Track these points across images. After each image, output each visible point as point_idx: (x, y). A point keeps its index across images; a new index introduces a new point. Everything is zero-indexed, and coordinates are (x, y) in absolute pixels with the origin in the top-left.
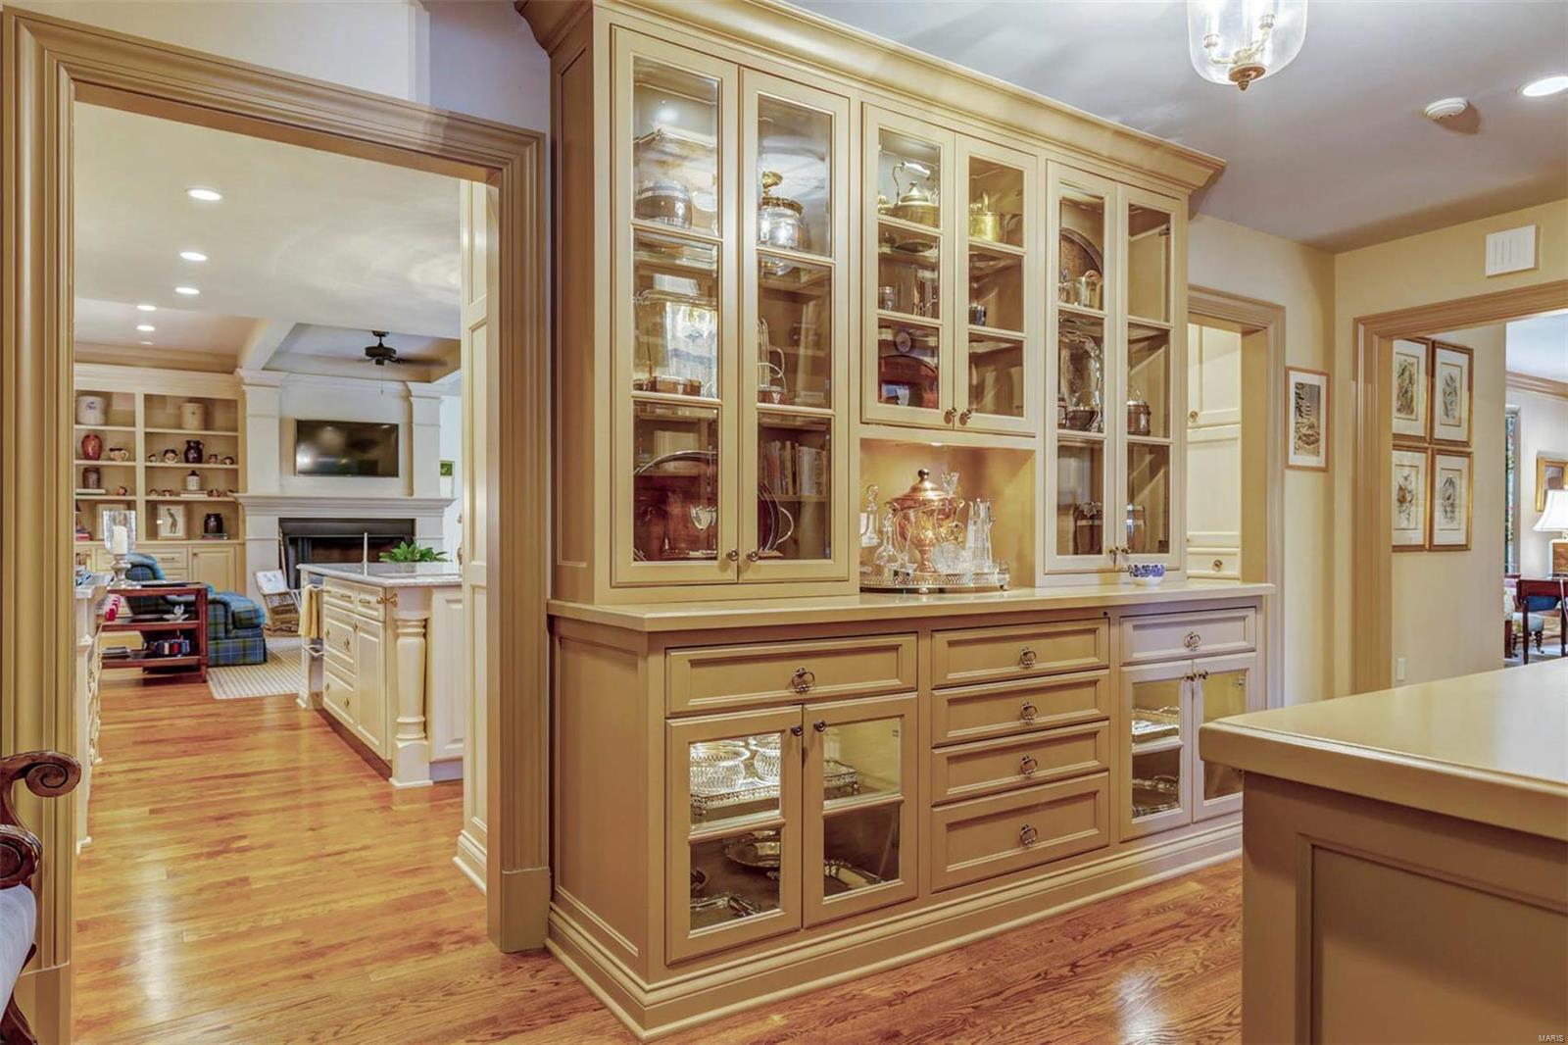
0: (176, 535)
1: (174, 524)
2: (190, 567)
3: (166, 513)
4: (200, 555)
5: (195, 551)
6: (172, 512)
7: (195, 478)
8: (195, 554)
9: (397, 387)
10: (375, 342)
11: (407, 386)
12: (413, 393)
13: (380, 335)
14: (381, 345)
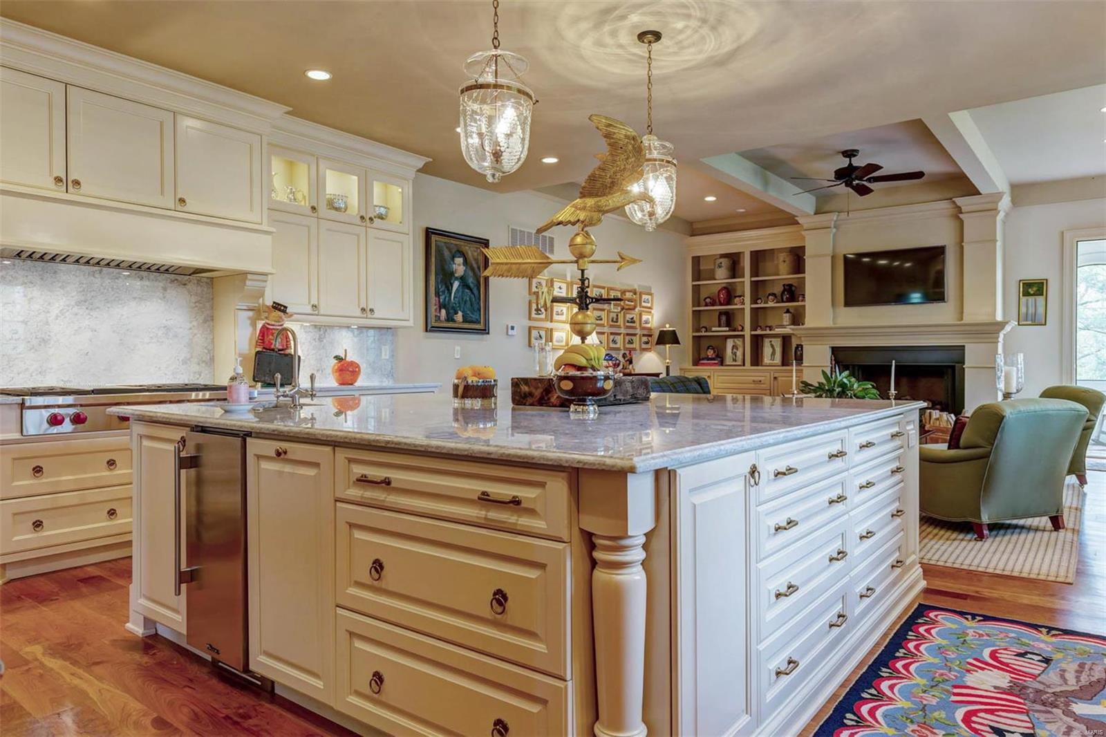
0: (775, 362)
1: (773, 353)
2: (772, 388)
3: (769, 345)
4: (780, 378)
5: (776, 375)
6: (773, 343)
7: (788, 315)
8: (775, 378)
9: (945, 205)
10: (844, 163)
11: (954, 202)
12: (964, 209)
13: (850, 154)
14: (850, 164)
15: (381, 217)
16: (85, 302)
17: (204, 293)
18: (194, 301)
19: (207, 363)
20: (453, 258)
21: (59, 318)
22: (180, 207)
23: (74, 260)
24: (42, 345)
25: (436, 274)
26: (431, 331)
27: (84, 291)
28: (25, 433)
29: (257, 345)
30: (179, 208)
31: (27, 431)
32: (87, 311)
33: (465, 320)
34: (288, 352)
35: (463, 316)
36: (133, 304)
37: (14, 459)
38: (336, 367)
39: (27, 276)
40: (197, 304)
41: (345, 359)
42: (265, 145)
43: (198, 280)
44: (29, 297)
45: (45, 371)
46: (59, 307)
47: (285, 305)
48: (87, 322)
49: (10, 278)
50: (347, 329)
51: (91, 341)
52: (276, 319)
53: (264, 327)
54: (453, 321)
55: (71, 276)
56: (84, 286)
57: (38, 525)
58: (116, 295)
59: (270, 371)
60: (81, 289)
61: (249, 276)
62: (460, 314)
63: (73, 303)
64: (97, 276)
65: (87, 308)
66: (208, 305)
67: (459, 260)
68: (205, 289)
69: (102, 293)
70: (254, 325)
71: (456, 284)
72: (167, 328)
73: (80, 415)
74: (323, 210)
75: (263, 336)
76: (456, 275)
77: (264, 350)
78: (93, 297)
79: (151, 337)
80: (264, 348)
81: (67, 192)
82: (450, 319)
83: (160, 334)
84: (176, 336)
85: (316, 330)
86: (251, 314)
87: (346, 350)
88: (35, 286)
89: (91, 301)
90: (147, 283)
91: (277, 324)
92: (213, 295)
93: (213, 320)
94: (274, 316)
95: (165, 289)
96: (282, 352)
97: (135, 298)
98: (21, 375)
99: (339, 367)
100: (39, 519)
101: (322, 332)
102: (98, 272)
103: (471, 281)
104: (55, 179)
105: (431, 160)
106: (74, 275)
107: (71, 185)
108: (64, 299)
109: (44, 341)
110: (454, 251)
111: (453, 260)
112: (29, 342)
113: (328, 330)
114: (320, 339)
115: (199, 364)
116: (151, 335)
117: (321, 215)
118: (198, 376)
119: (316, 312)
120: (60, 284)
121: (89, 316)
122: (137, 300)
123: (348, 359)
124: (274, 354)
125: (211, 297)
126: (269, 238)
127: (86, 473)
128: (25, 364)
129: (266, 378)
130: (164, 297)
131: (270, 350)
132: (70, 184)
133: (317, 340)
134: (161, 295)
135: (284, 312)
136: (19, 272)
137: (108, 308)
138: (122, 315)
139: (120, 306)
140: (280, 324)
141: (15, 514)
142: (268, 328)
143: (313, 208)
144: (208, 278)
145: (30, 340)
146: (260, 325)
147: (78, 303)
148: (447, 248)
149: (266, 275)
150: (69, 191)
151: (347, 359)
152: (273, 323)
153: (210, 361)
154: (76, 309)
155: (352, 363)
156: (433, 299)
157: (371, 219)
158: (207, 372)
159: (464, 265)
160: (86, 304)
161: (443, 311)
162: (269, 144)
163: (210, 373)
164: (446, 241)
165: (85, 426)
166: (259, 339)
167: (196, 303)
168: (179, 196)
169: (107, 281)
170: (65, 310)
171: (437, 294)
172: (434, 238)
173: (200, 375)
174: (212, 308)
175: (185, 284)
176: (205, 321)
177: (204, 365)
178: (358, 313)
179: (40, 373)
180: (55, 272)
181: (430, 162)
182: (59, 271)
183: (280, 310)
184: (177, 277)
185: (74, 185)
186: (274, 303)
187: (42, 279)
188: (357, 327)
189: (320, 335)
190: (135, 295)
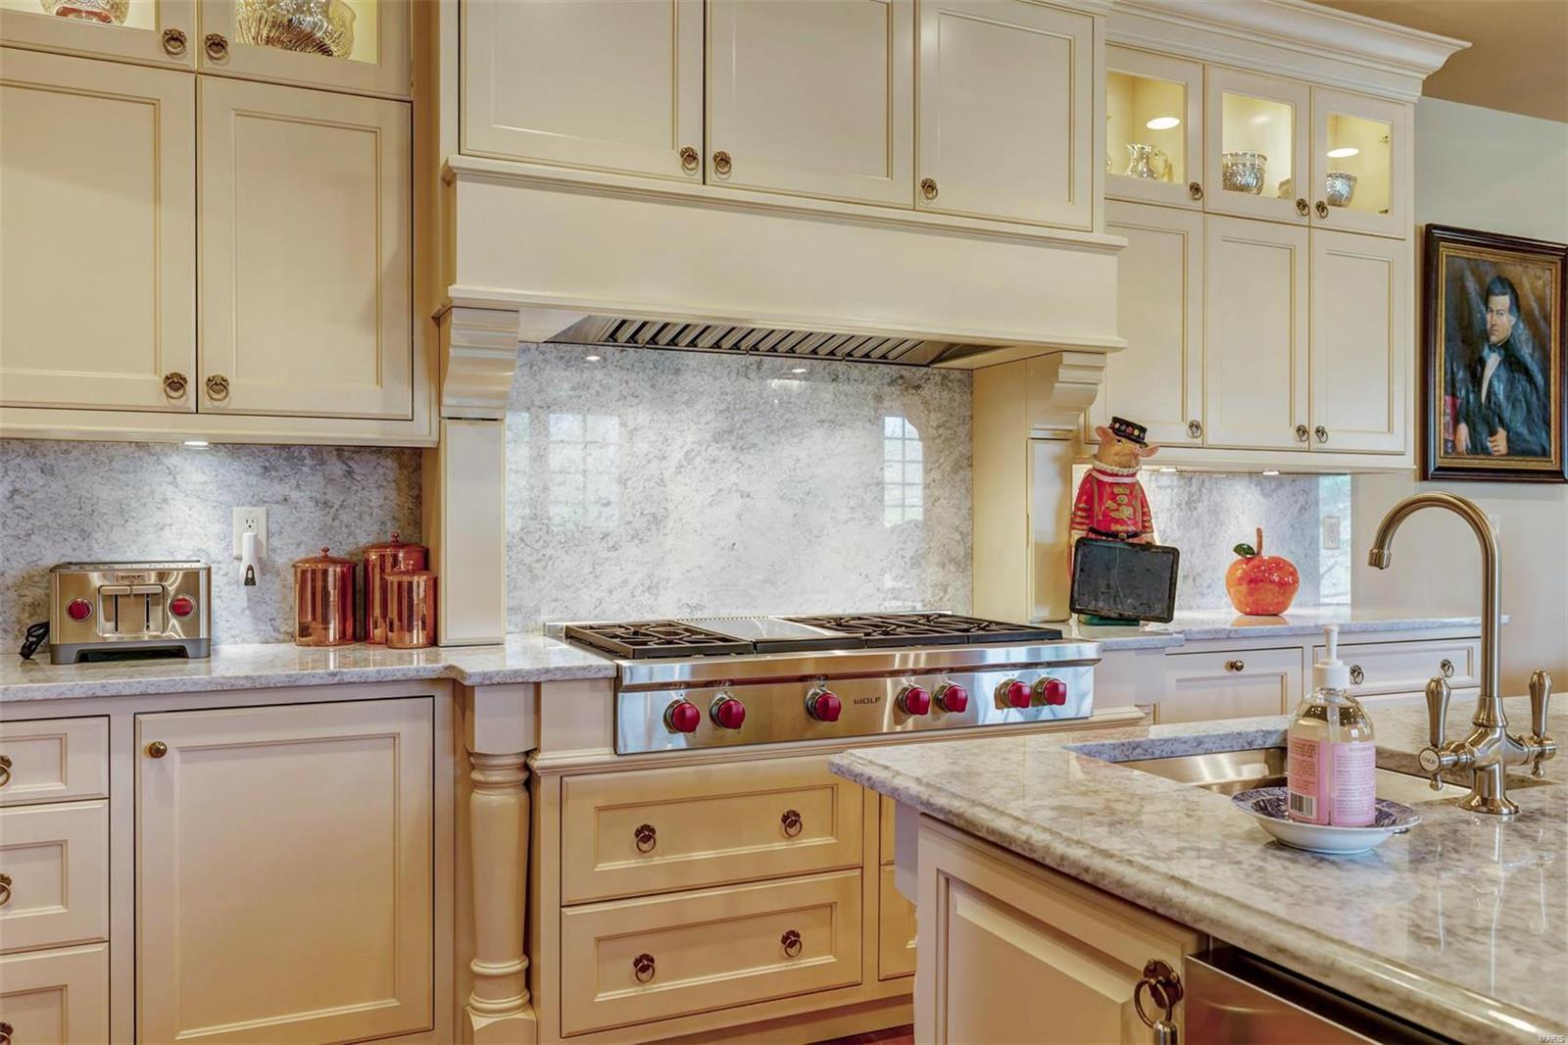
15: (1336, 201)
16: (731, 432)
17: (955, 405)
18: (935, 425)
19: (958, 565)
20: (1486, 295)
21: (683, 470)
22: (925, 201)
23: (710, 344)
24: (653, 527)
25: (1448, 339)
26: (1435, 478)
27: (728, 409)
28: (621, 750)
29: (1073, 522)
30: (922, 203)
31: (625, 746)
32: (735, 454)
33: (1512, 451)
34: (1145, 538)
35: (1509, 440)
36: (818, 433)
37: (600, 809)
38: (1239, 573)
39: (627, 382)
40: (941, 431)
41: (1259, 553)
42: (1100, 45)
43: (944, 377)
44: (631, 425)
45: (658, 583)
46: (683, 447)
47: (1143, 425)
48: (733, 478)
49: (598, 388)
50: (1246, 480)
51: (740, 519)
52: (1124, 460)
53: (1088, 479)
54: (1486, 451)
55: (706, 378)
56: (729, 398)
57: (644, 965)
58: (787, 416)
59: (1108, 586)
60: (723, 406)
61: (1067, 358)
62: (1502, 434)
63: (708, 436)
64: (752, 375)
65: (734, 448)
66: (962, 431)
67: (1501, 301)
68: (957, 396)
70: (1066, 476)
71: (1493, 360)
73: (730, 707)
74: (1217, 195)
75: (1090, 501)
76: (1494, 339)
77: (1093, 536)
78: (745, 421)
79: (853, 508)
80: (1092, 530)
81: (704, 183)
82: (1477, 448)
83: (868, 502)
85: (1182, 483)
86: (1057, 448)
87: (1259, 531)
88: (640, 402)
89: (741, 432)
90: (846, 388)
91: (1125, 471)
92: (972, 408)
93: (971, 466)
94: (1117, 454)
95: (879, 398)
96: (1135, 541)
97: (822, 421)
98: (614, 594)
99: (1245, 572)
100: (647, 952)
101: (1194, 488)
102: (754, 367)
103: (1526, 351)
104: (683, 153)
105: (1468, 45)
106: (710, 375)
107: (714, 164)
108: (694, 427)
109: (656, 520)
110: (1488, 280)
111: (1486, 303)
112: (630, 523)
113: (1207, 483)
114: (1190, 504)
115: (943, 566)
116: (852, 504)
117: (1211, 206)
118: (941, 594)
119: (1198, 441)
120: (686, 397)
121: (738, 465)
122: (826, 425)
123: (1267, 553)
124: (1120, 545)
125: (969, 413)
126: (1111, 261)
127: (740, 844)
128: (622, 570)
129: (1101, 604)
131: (1107, 535)
132: (710, 164)
133: (1183, 506)
134: (872, 412)
135: (1139, 440)
136: (615, 375)
137: (773, 444)
138: (799, 460)
139: (796, 440)
140: (1131, 471)
141: (599, 940)
142: (1100, 483)
143: (1195, 189)
144: (962, 370)
145: (630, 519)
146: (1080, 472)
147: (718, 438)
148: (1473, 273)
149: (1100, 352)
150: (708, 181)
151: (1265, 554)
152: (1116, 469)
153: (965, 558)
154: (713, 450)
155: (1278, 564)
156: (1441, 402)
157: (1321, 207)
158: (959, 584)
159: (1510, 311)
160: (733, 439)
161: (1463, 428)
162: (1108, 44)
163: (964, 586)
164: (1471, 255)
165: (739, 733)
166: (1077, 509)
167: (938, 427)
168: (923, 176)
169: (771, 386)
170: (693, 454)
171: (1452, 389)
172: (1445, 251)
173: (945, 592)
174: (971, 440)
175: (918, 387)
176: (956, 469)
177: (952, 568)
178: (1290, 439)
179: (649, 588)
180: (677, 371)
181: (1466, 50)
182: (683, 368)
183: (1130, 437)
184: (905, 371)
185: (717, 164)
186: (1116, 420)
187: (653, 386)
188: (1277, 473)
189: (1191, 495)
190: (823, 415)
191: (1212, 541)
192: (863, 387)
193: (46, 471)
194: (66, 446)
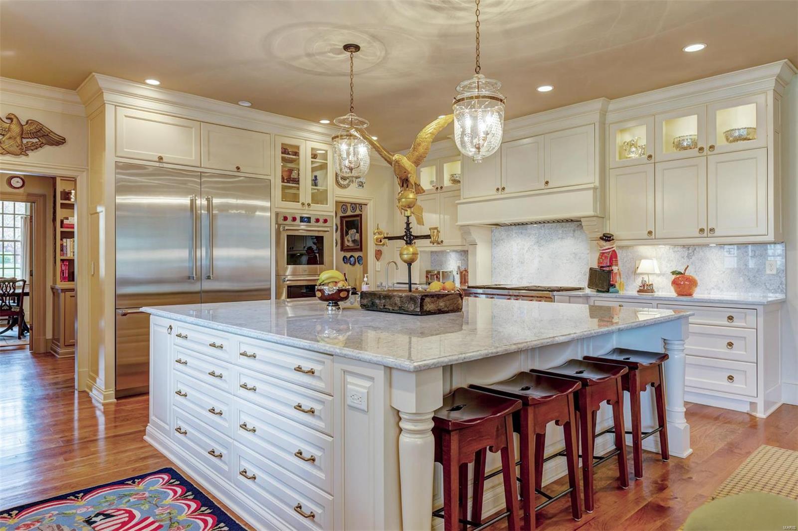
21: (528, 252)
30: (545, 187)
41: (684, 274)
46: (527, 246)
48: (538, 253)
51: (540, 263)
55: (533, 230)
59: (595, 281)
60: (536, 236)
63: (533, 244)
64: (543, 228)
69: (545, 237)
72: (575, 254)
78: (541, 240)
79: (567, 260)
83: (571, 258)
84: (580, 258)
89: (540, 242)
95: (574, 231)
101: (690, 251)
104: (497, 189)
105: (785, 60)
108: (530, 242)
113: (697, 249)
117: (657, 160)
119: (652, 237)
121: (539, 250)
130: (574, 236)
132: (501, 190)
138: (553, 248)
143: (650, 157)
147: (535, 244)
150: (501, 194)
151: (686, 274)
157: (711, 147)
160: (538, 243)
168: (546, 181)
169: (547, 231)
170: (530, 248)
178: (697, 234)
185: (503, 190)
188: (715, 245)
189: (688, 254)
190: (559, 236)
191: (700, 270)
192: (570, 229)
193: (437, 256)
194: (439, 252)
